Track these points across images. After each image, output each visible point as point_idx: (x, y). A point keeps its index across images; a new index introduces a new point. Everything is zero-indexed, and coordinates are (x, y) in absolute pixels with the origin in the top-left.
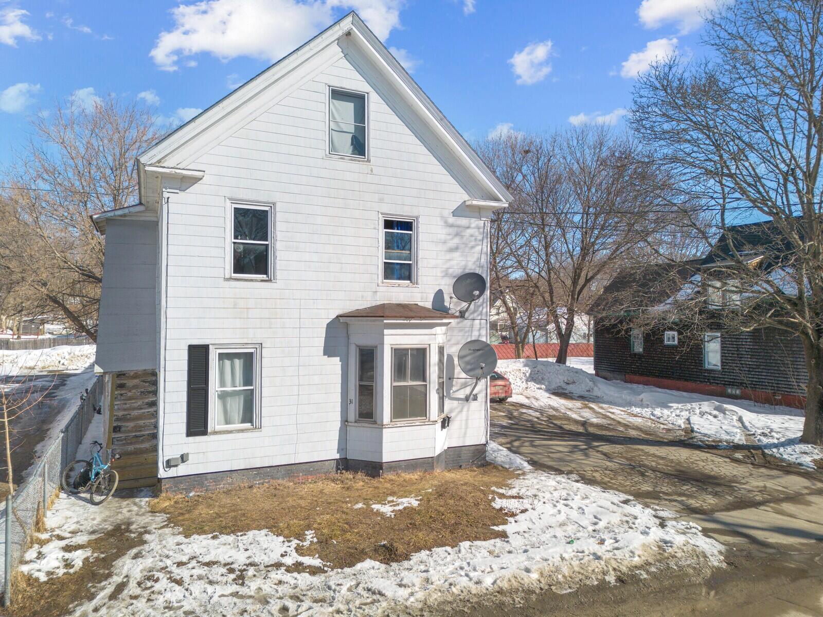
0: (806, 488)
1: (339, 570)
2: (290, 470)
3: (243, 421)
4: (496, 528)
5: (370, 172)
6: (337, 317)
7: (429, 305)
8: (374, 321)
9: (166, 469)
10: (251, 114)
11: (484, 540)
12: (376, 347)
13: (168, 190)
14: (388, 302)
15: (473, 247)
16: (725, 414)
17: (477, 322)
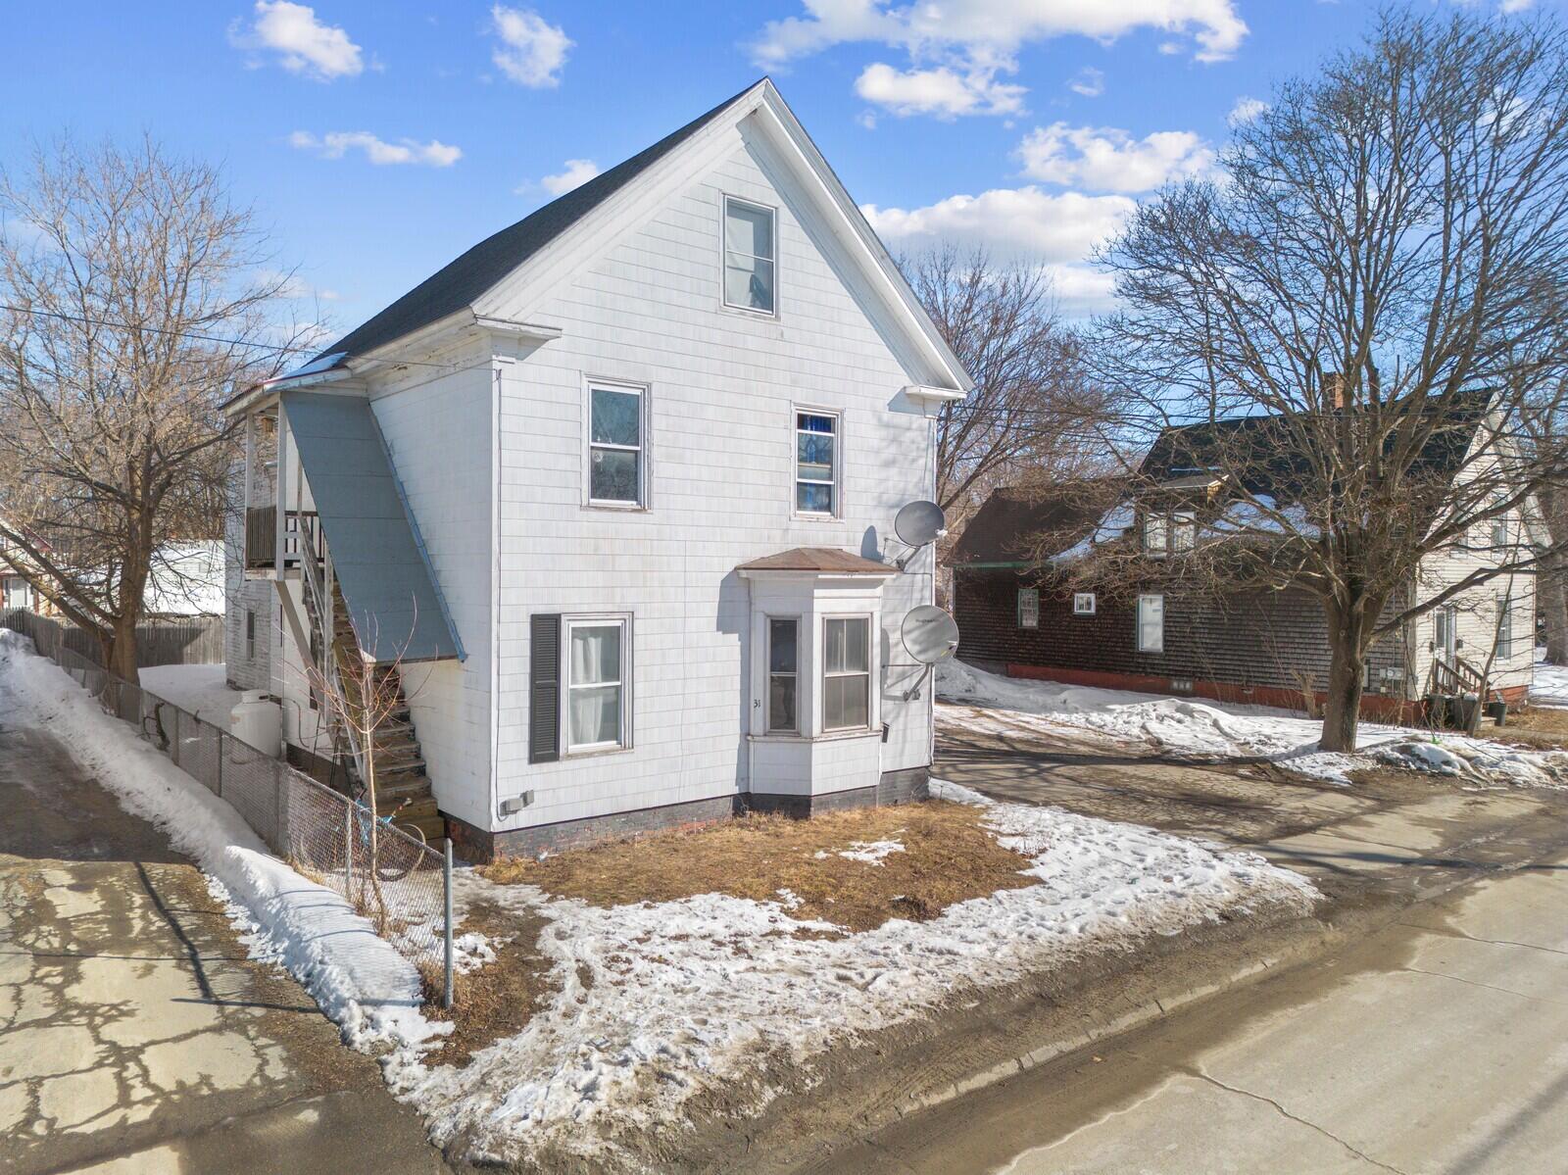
0: (1355, 806)
1: (865, 934)
2: (671, 812)
3: (602, 738)
4: (1021, 872)
5: (779, 337)
6: (736, 569)
7: (856, 551)
8: (802, 576)
9: (502, 818)
10: (617, 235)
11: (1020, 887)
12: (801, 617)
13: (501, 358)
14: (804, 546)
15: (914, 461)
16: (1192, 717)
17: (919, 577)
